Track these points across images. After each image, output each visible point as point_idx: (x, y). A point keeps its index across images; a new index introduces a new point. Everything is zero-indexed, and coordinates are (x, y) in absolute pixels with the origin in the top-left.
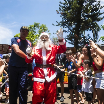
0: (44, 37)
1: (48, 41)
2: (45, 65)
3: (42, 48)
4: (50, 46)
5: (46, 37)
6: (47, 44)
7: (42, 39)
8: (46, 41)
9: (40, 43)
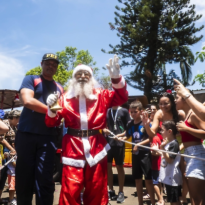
0: (81, 75)
1: (90, 83)
2: (86, 131)
3: (78, 96)
5: (85, 75)
6: (88, 87)
7: (78, 78)
8: (86, 82)
9: (74, 87)
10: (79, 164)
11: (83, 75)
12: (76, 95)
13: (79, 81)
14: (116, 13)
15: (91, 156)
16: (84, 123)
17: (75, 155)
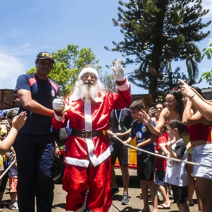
1: (96, 85)
7: (84, 80)
8: (92, 84)
9: (80, 89)
10: (83, 164)
12: (82, 97)
13: (85, 83)
17: (79, 155)
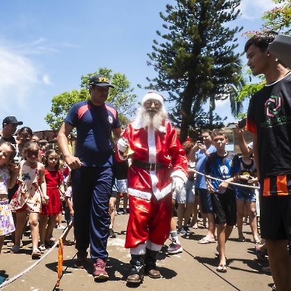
0: (151, 104)
1: (161, 113)
2: (153, 165)
3: (147, 127)
4: (163, 124)
5: (155, 105)
6: (157, 119)
7: (147, 108)
8: (156, 112)
9: (143, 117)
10: (146, 196)
11: (153, 106)
12: (144, 126)
13: (148, 111)
14: (153, 47)
15: (158, 190)
16: (153, 156)
17: (142, 187)
